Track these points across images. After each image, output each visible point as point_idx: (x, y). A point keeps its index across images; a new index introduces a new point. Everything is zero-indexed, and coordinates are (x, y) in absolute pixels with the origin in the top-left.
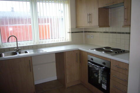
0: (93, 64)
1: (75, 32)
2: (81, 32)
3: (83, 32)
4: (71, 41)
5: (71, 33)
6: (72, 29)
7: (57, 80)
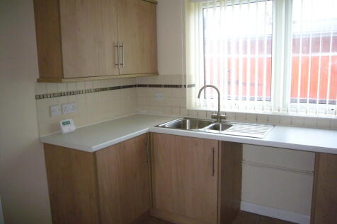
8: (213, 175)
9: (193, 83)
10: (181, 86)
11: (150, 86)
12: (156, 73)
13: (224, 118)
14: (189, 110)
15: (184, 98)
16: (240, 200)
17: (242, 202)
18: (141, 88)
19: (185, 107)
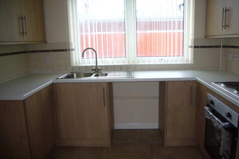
0: (211, 114)
1: (202, 47)
2: (216, 47)
3: (220, 47)
4: (193, 63)
5: (193, 49)
6: (195, 40)
7: (159, 129)
8: (105, 105)
9: (73, 48)
10: (66, 50)
11: (40, 51)
12: (45, 41)
13: (100, 70)
14: (73, 67)
15: (69, 58)
16: (114, 123)
17: (115, 124)
18: (32, 53)
19: (70, 65)
